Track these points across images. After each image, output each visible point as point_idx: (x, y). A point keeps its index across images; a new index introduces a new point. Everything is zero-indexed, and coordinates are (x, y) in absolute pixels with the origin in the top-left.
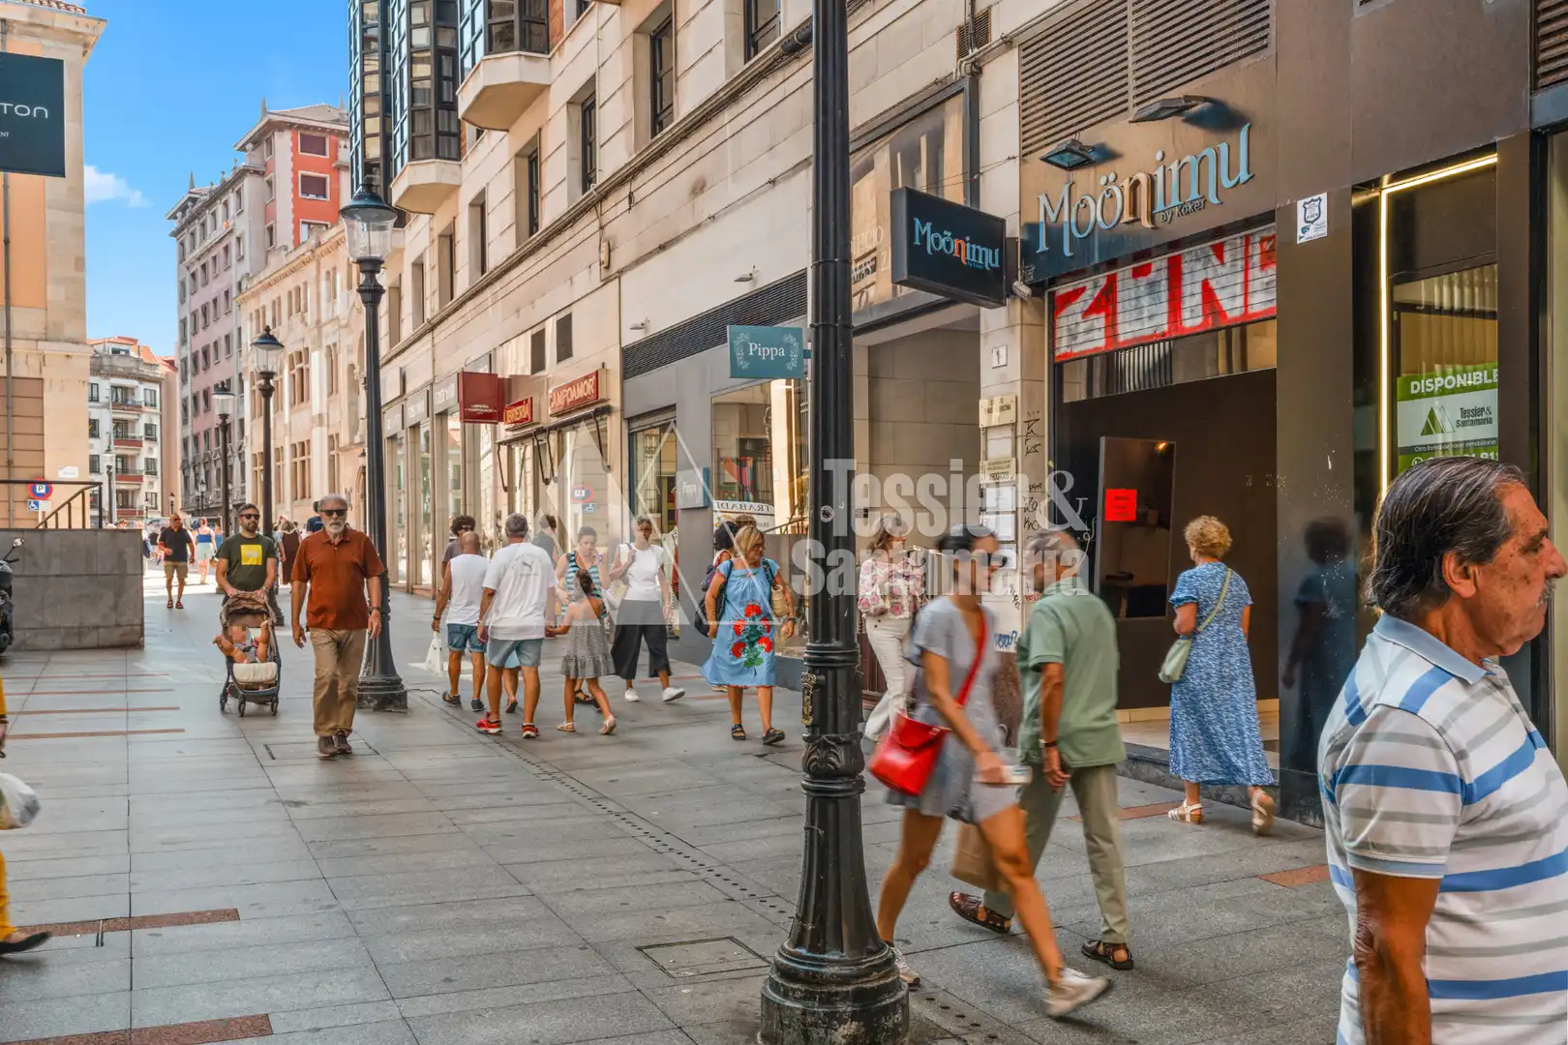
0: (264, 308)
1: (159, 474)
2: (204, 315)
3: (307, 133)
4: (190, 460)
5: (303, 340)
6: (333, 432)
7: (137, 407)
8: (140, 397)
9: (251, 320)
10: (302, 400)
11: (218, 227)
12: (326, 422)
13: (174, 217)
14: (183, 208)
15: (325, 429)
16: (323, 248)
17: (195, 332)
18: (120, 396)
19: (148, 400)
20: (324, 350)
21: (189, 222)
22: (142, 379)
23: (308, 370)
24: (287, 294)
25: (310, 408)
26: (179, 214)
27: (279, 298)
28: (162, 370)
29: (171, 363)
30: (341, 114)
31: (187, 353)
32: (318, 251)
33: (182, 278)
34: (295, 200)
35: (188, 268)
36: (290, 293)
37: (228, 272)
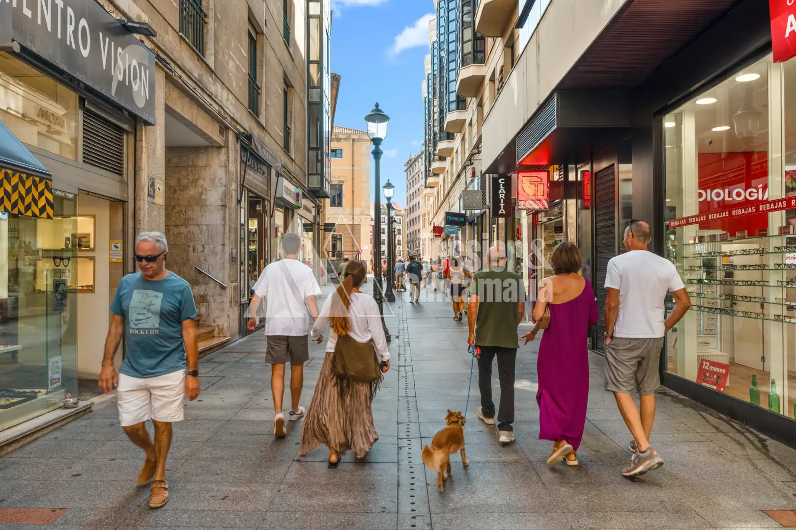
1: (401, 245)
2: (413, 196)
11: (416, 169)
13: (405, 165)
14: (408, 163)
17: (410, 201)
19: (399, 222)
21: (409, 167)
28: (403, 212)
29: (405, 210)
31: (409, 207)
33: (407, 184)
35: (409, 181)
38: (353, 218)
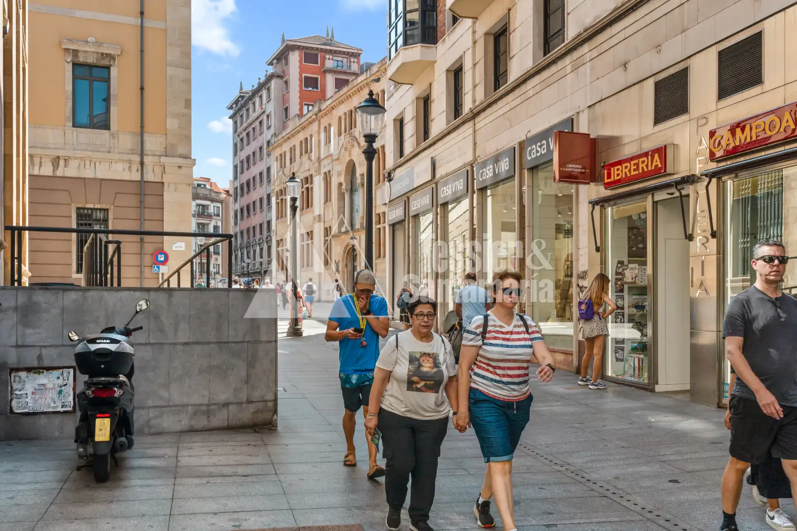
0: (285, 152)
1: (221, 254)
2: (248, 162)
3: (308, 51)
4: (238, 246)
5: (309, 170)
6: (327, 226)
7: (209, 216)
8: (211, 210)
9: (277, 160)
10: (308, 207)
11: (257, 110)
12: (322, 220)
13: (231, 108)
14: (236, 102)
15: (322, 224)
16: (323, 112)
17: (242, 172)
18: (200, 210)
19: (216, 213)
20: (322, 175)
21: (240, 109)
22: (212, 201)
23: (312, 188)
24: (299, 143)
25: (313, 211)
26: (234, 106)
27: (294, 146)
28: (223, 196)
29: (227, 192)
30: (327, 40)
31: (238, 184)
32: (319, 115)
33: (235, 142)
34: (301, 91)
35: (239, 136)
36: (301, 142)
37: (262, 136)
38: (142, 164)
